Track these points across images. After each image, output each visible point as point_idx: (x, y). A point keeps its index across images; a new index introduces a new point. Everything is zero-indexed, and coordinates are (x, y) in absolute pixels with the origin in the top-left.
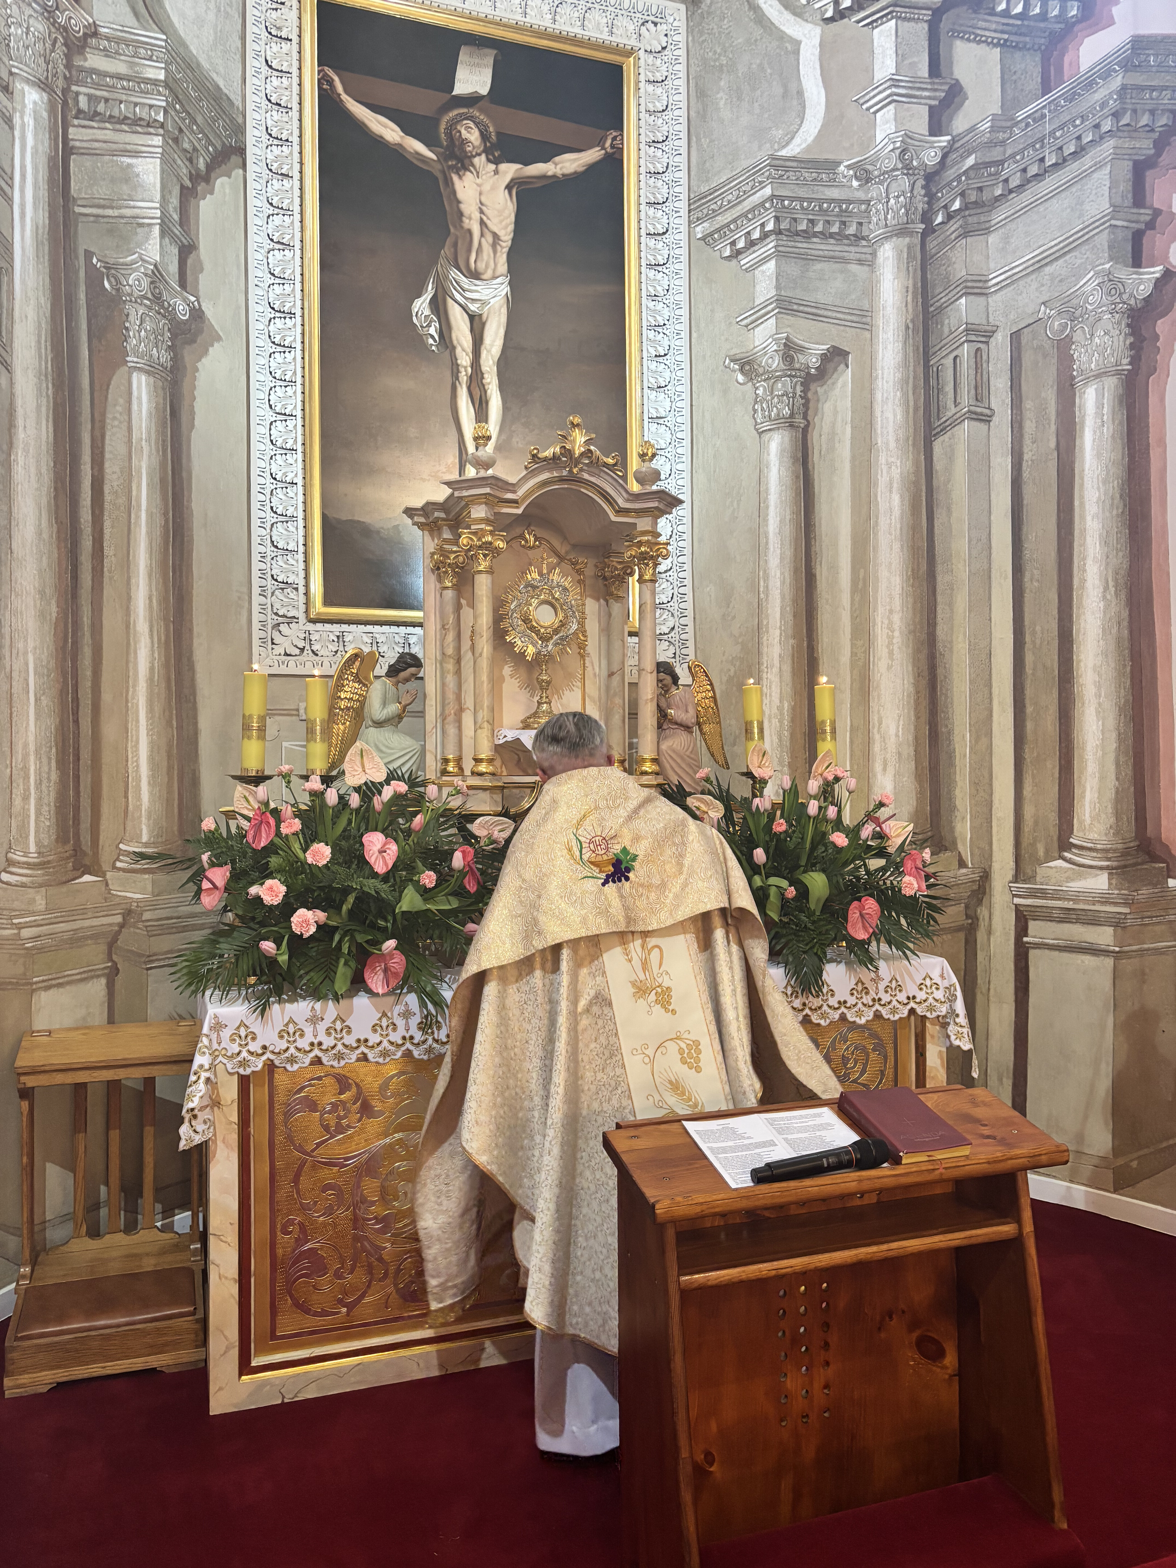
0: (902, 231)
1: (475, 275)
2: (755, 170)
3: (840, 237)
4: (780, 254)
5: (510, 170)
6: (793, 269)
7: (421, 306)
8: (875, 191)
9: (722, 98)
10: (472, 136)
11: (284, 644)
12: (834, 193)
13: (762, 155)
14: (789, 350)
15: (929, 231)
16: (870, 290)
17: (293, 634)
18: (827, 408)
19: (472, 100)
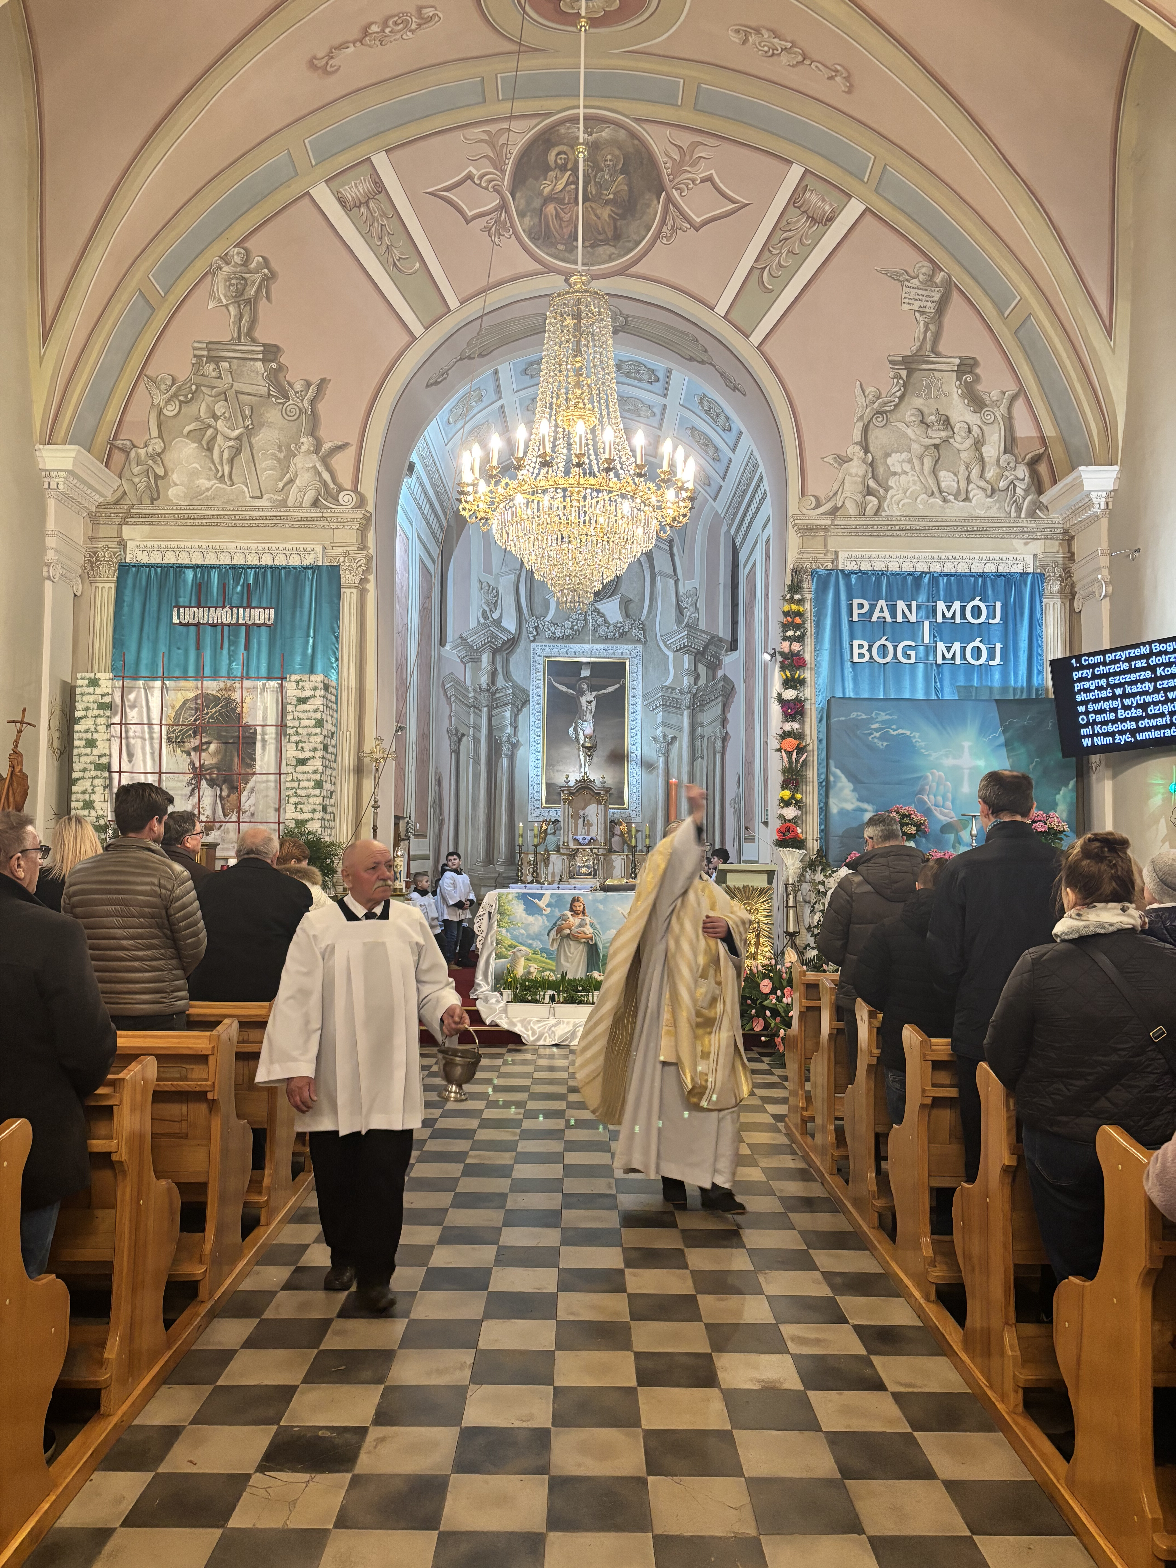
0: (688, 708)
1: (585, 721)
2: (657, 688)
3: (676, 707)
4: (663, 711)
5: (594, 693)
6: (666, 714)
7: (571, 730)
8: (684, 697)
9: (651, 669)
10: (585, 687)
11: (536, 814)
12: (675, 696)
13: (659, 685)
14: (665, 736)
15: (694, 709)
16: (682, 722)
17: (538, 811)
18: (672, 752)
19: (586, 678)
